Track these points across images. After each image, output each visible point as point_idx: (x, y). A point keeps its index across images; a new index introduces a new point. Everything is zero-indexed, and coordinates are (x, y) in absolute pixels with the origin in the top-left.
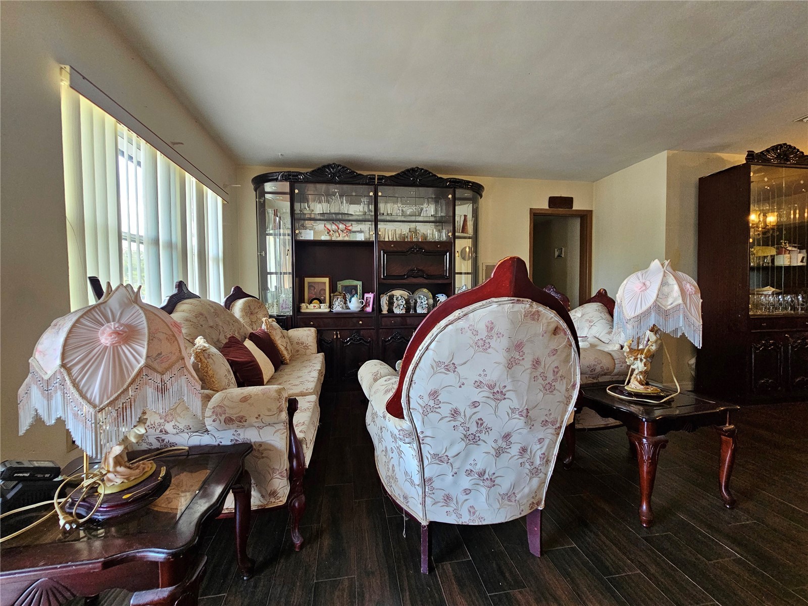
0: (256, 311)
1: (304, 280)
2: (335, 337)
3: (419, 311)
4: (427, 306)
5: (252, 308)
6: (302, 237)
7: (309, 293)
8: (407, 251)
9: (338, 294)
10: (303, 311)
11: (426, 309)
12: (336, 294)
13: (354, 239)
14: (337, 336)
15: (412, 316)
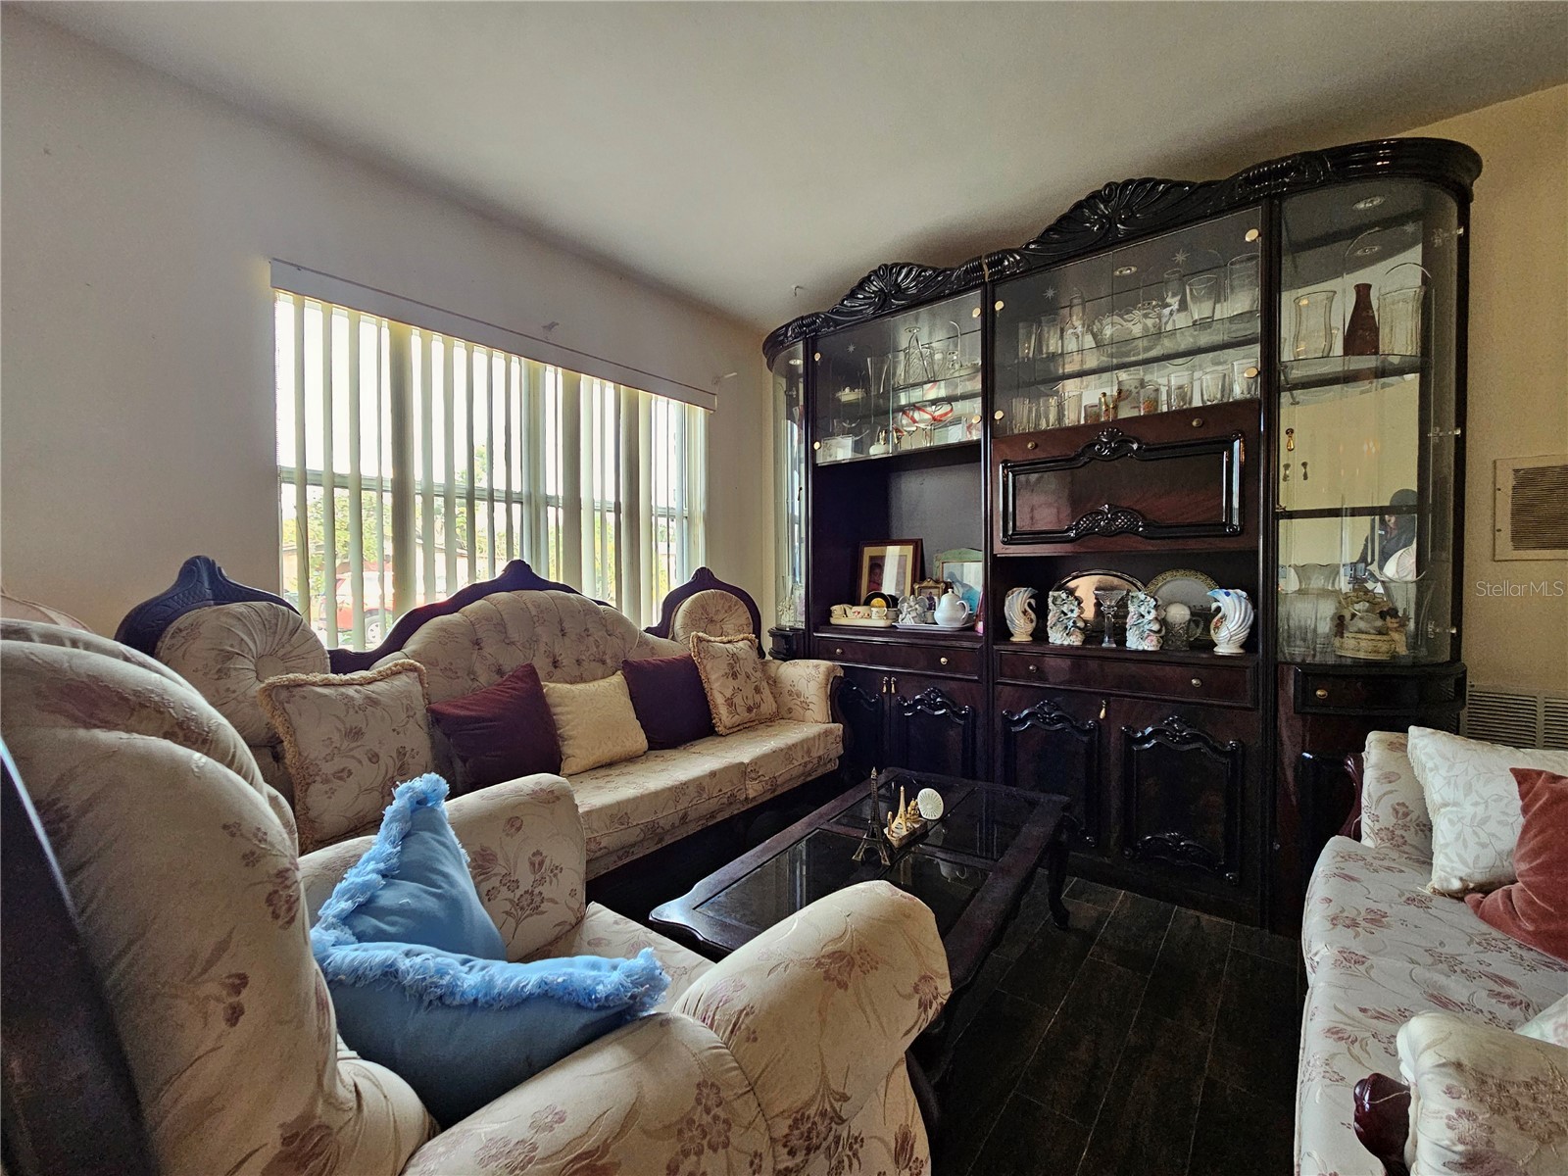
0: (720, 617)
1: (862, 552)
2: (885, 689)
3: (1133, 642)
4: (1156, 627)
5: (712, 610)
6: (830, 456)
7: (870, 581)
8: (1079, 455)
9: (931, 584)
10: (833, 621)
11: (1154, 638)
12: (925, 584)
13: (942, 443)
14: (889, 689)
15: (1105, 658)
